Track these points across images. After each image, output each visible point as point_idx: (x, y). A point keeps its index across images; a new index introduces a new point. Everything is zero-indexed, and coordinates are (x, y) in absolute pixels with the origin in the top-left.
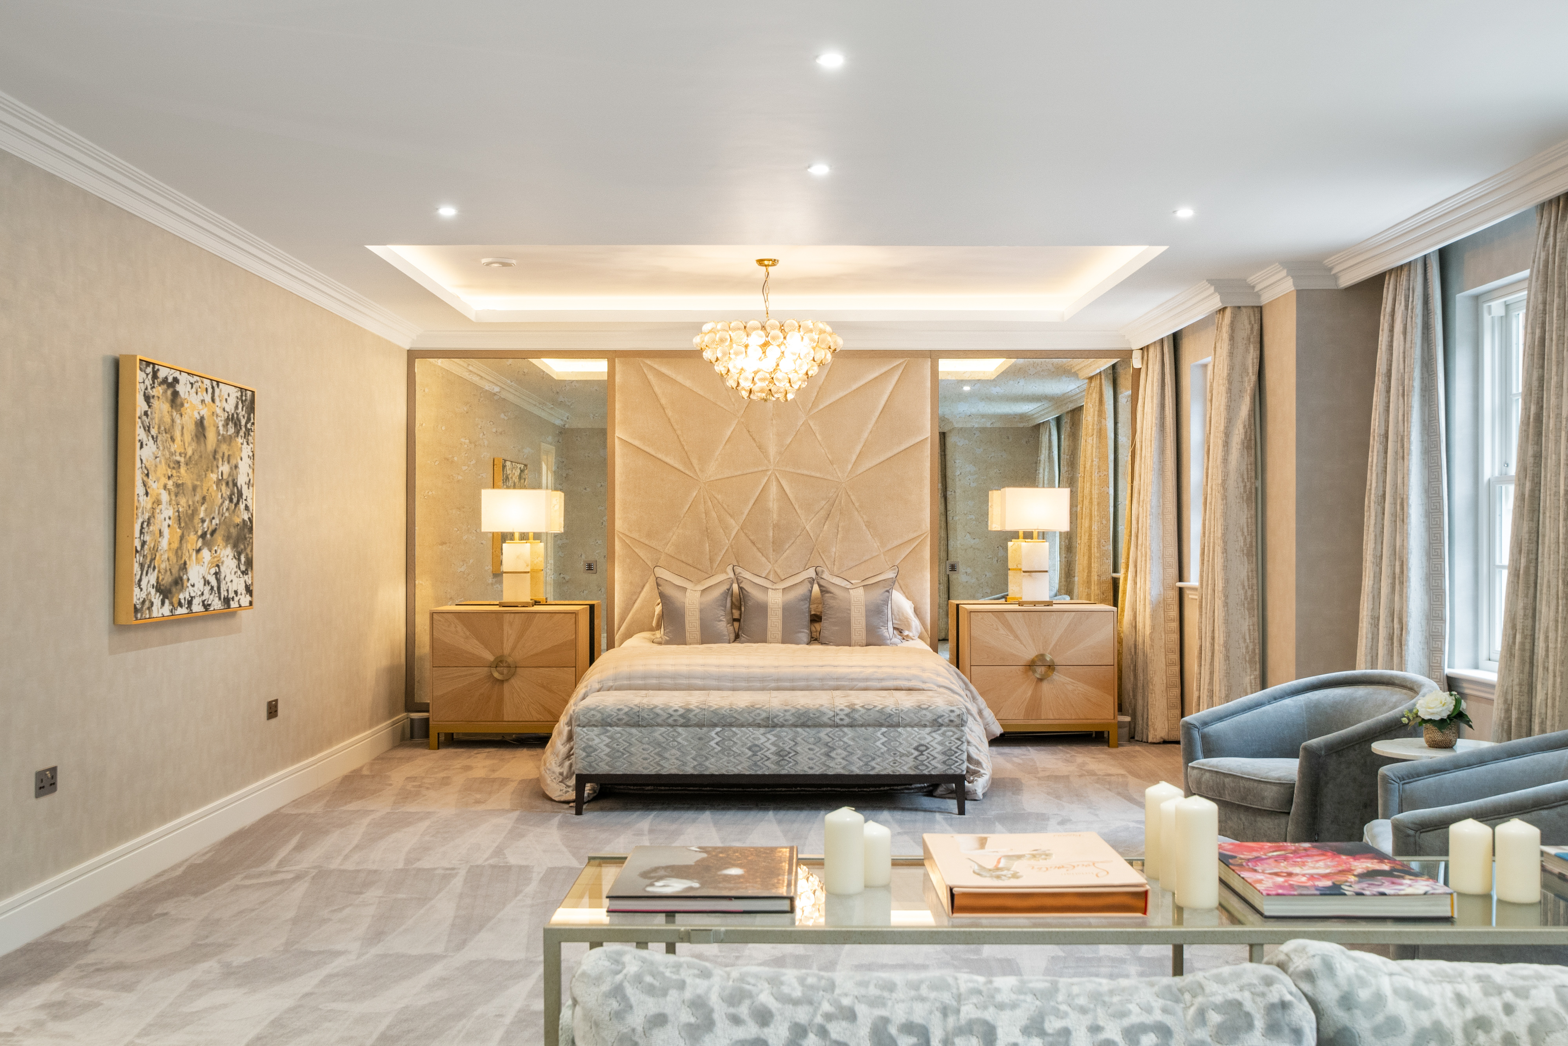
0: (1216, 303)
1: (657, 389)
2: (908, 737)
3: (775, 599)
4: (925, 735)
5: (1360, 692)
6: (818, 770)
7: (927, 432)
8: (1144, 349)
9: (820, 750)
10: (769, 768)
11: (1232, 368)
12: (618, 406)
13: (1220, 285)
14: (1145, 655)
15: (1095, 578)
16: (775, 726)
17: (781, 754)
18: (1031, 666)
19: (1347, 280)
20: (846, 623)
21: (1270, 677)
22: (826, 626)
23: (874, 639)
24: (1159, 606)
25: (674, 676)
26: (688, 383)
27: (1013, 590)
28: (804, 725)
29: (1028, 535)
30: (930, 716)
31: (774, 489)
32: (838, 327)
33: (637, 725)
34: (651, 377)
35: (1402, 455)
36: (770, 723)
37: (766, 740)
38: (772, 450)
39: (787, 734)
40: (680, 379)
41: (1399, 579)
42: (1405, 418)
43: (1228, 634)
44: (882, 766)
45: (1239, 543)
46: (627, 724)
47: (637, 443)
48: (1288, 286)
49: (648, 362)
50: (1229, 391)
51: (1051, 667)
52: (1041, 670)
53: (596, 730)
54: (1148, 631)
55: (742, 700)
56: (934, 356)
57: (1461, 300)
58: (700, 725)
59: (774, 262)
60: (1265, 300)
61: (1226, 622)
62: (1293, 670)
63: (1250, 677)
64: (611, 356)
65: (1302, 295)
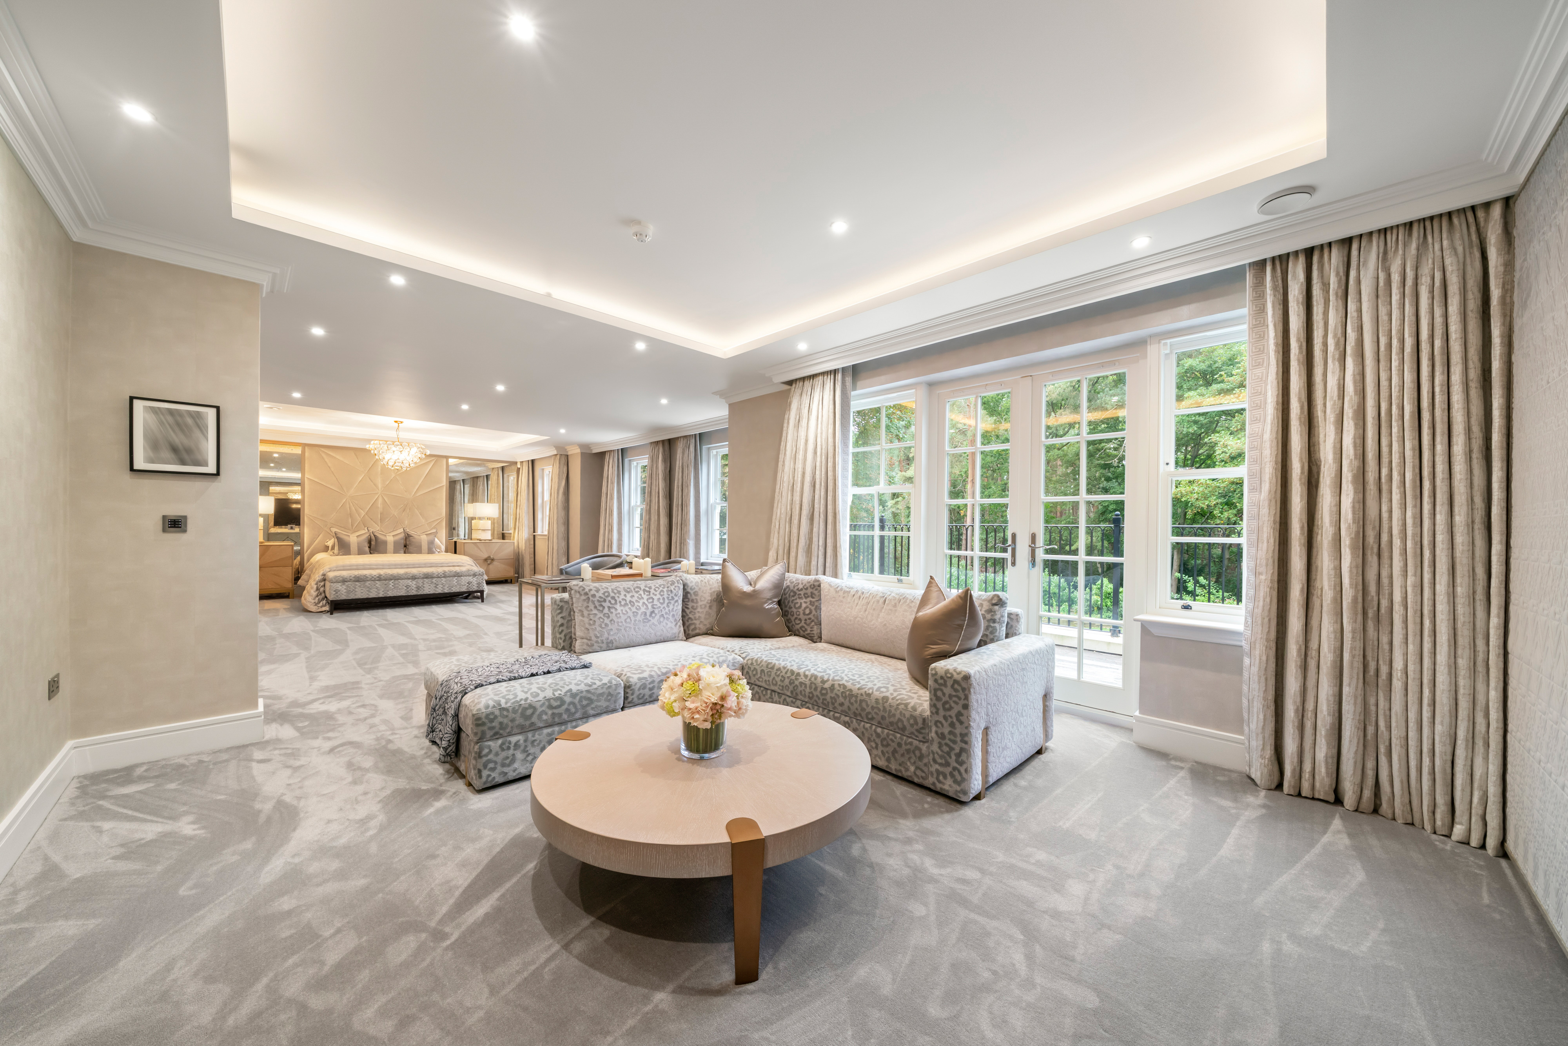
0: (555, 452)
1: (326, 460)
2: (464, 580)
3: (390, 539)
4: (470, 579)
5: (605, 558)
6: (432, 592)
7: (444, 483)
8: (522, 462)
9: (433, 586)
10: (414, 592)
11: (559, 472)
12: (306, 465)
13: (557, 448)
14: (522, 555)
15: (496, 533)
16: (415, 578)
17: (418, 588)
18: (486, 560)
19: (595, 451)
20: (420, 547)
21: (570, 559)
22: (410, 548)
23: (430, 551)
24: (528, 540)
25: (363, 565)
26: (341, 459)
27: (474, 536)
28: (426, 578)
29: (480, 519)
30: (472, 573)
31: (380, 501)
32: (428, 447)
33: (358, 581)
34: (324, 455)
35: (612, 498)
36: (414, 578)
37: (413, 584)
38: (380, 486)
39: (420, 581)
40: (338, 457)
41: (611, 531)
42: (613, 489)
43: (558, 547)
44: (455, 589)
45: (561, 521)
46: (354, 581)
47: (316, 480)
48: (578, 451)
49: (322, 449)
50: (559, 478)
51: (493, 560)
52: (489, 561)
53: (340, 584)
54: (524, 548)
55: (401, 571)
56: (447, 457)
57: (626, 461)
58: (385, 580)
59: (402, 422)
60: (569, 453)
61: (558, 543)
62: (579, 556)
63: (564, 559)
64: (304, 446)
65: (582, 453)
